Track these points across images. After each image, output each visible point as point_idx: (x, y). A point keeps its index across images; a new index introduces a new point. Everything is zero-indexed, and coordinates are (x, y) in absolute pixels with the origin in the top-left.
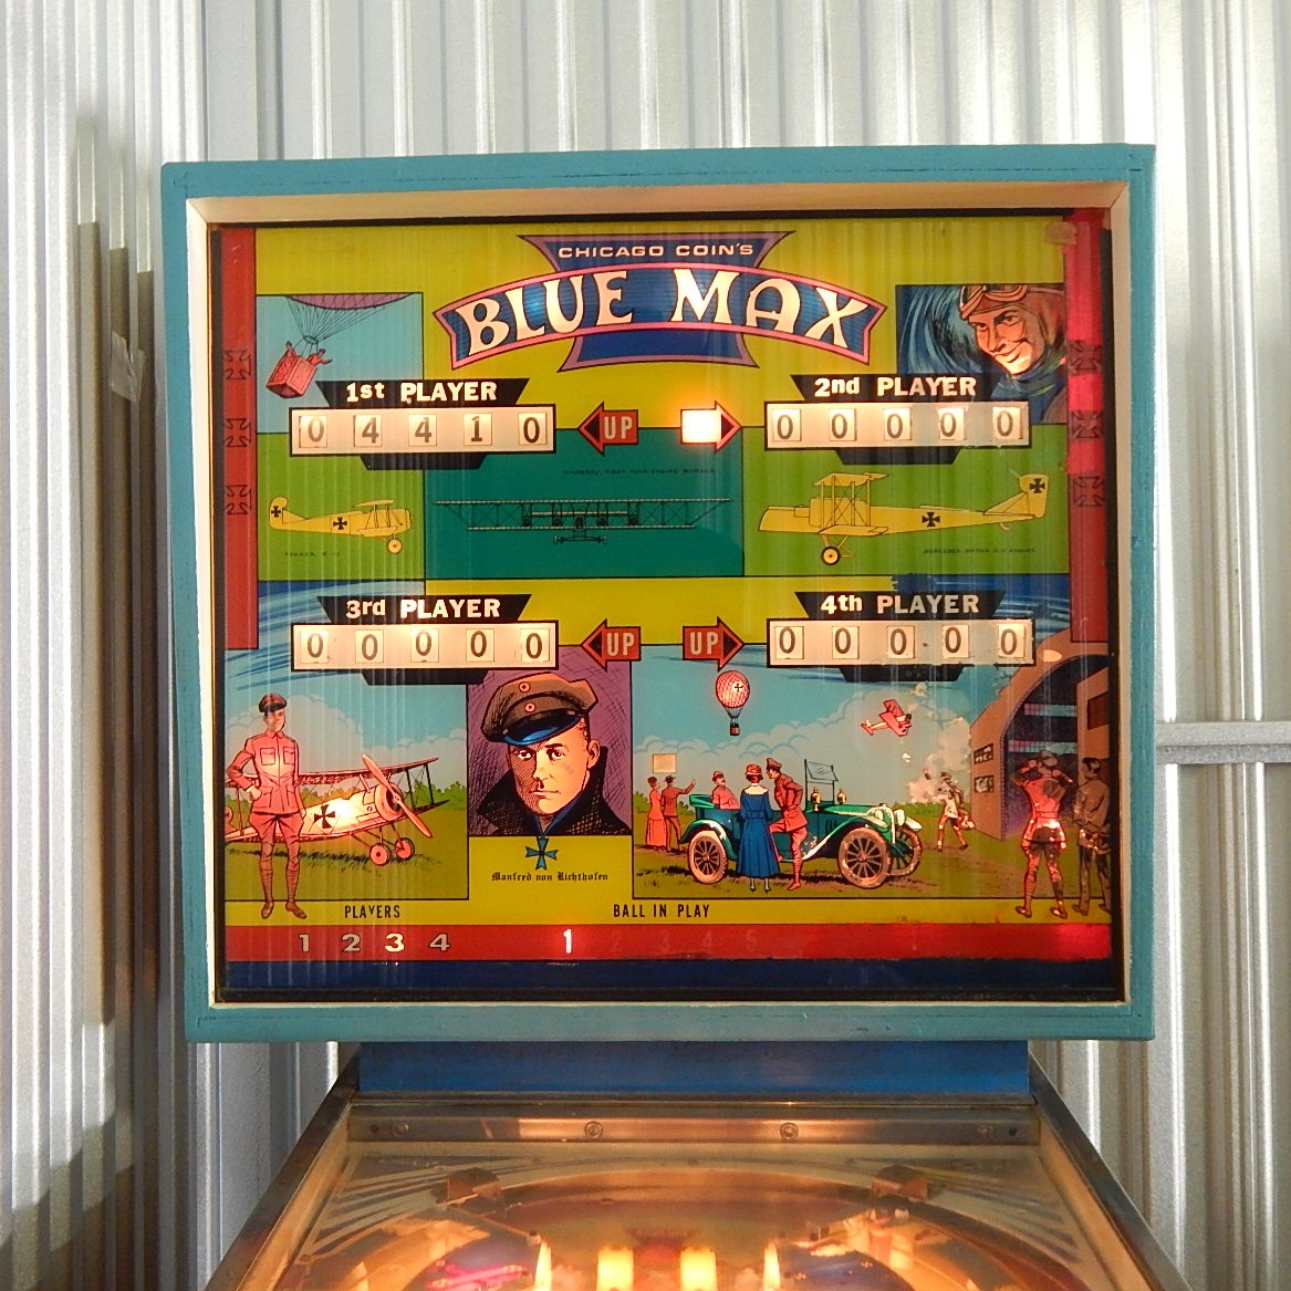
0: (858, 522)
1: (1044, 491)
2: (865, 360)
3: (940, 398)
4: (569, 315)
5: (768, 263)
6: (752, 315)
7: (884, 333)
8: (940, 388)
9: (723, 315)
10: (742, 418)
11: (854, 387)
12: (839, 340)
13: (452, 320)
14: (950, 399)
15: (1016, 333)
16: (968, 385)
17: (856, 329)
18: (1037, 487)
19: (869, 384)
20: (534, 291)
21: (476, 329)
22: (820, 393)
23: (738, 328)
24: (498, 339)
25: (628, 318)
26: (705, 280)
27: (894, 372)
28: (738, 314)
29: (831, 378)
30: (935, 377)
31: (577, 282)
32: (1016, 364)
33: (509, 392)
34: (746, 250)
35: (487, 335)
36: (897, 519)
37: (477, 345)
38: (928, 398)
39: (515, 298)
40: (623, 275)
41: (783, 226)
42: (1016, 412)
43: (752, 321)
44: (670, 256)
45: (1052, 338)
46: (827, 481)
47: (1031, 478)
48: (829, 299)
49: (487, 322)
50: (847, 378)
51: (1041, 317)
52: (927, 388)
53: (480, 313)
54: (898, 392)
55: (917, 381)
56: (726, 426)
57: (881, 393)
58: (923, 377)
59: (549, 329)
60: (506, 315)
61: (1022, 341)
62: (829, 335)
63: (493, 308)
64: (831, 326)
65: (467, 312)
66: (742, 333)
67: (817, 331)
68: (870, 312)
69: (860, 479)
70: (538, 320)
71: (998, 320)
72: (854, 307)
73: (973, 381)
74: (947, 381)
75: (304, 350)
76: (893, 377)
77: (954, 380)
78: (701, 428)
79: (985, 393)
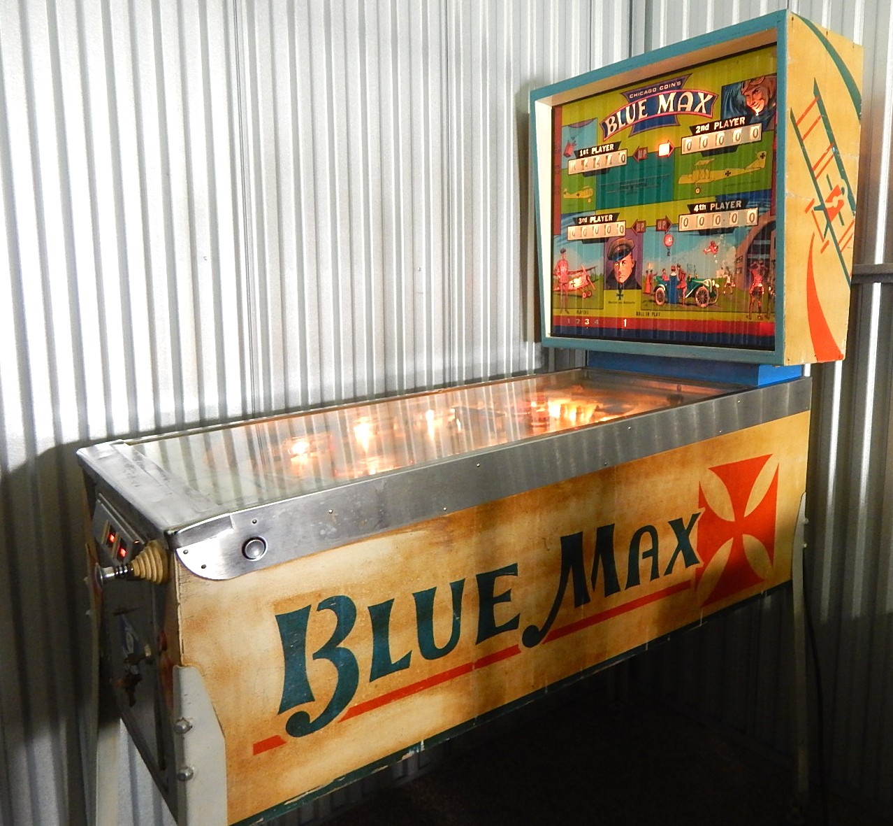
0: (706, 177)
1: (765, 158)
2: (711, 116)
3: (734, 127)
4: (631, 118)
5: (684, 87)
6: (680, 106)
7: (717, 106)
8: (733, 123)
9: (671, 109)
10: (674, 146)
11: (707, 128)
12: (704, 111)
13: (604, 125)
14: (737, 127)
15: (759, 96)
16: (743, 120)
17: (709, 105)
18: (762, 156)
19: (712, 125)
20: (623, 112)
21: (609, 127)
22: (698, 132)
23: (675, 113)
24: (615, 129)
25: (646, 115)
26: (667, 97)
27: (719, 119)
28: (675, 108)
29: (701, 125)
30: (732, 119)
31: (634, 106)
32: (757, 111)
33: (616, 147)
34: (679, 83)
35: (612, 128)
36: (719, 175)
37: (609, 133)
38: (730, 128)
39: (619, 114)
40: (645, 100)
41: (690, 71)
42: (758, 127)
43: (679, 109)
44: (658, 91)
45: (771, 96)
46: (698, 164)
47: (760, 153)
48: (701, 95)
49: (612, 124)
50: (705, 125)
51: (769, 89)
52: (729, 123)
53: (610, 123)
54: (721, 127)
55: (727, 122)
56: (671, 148)
57: (715, 128)
58: (728, 120)
59: (627, 124)
60: (616, 121)
61: (760, 99)
62: (701, 110)
63: (613, 118)
64: (702, 106)
65: (607, 122)
66: (676, 114)
67: (697, 109)
68: (712, 100)
69: (707, 162)
70: (624, 121)
71: (754, 93)
72: (709, 97)
73: (744, 118)
74: (736, 120)
75: (571, 142)
76: (719, 121)
77: (738, 119)
78: (664, 150)
79: (747, 123)
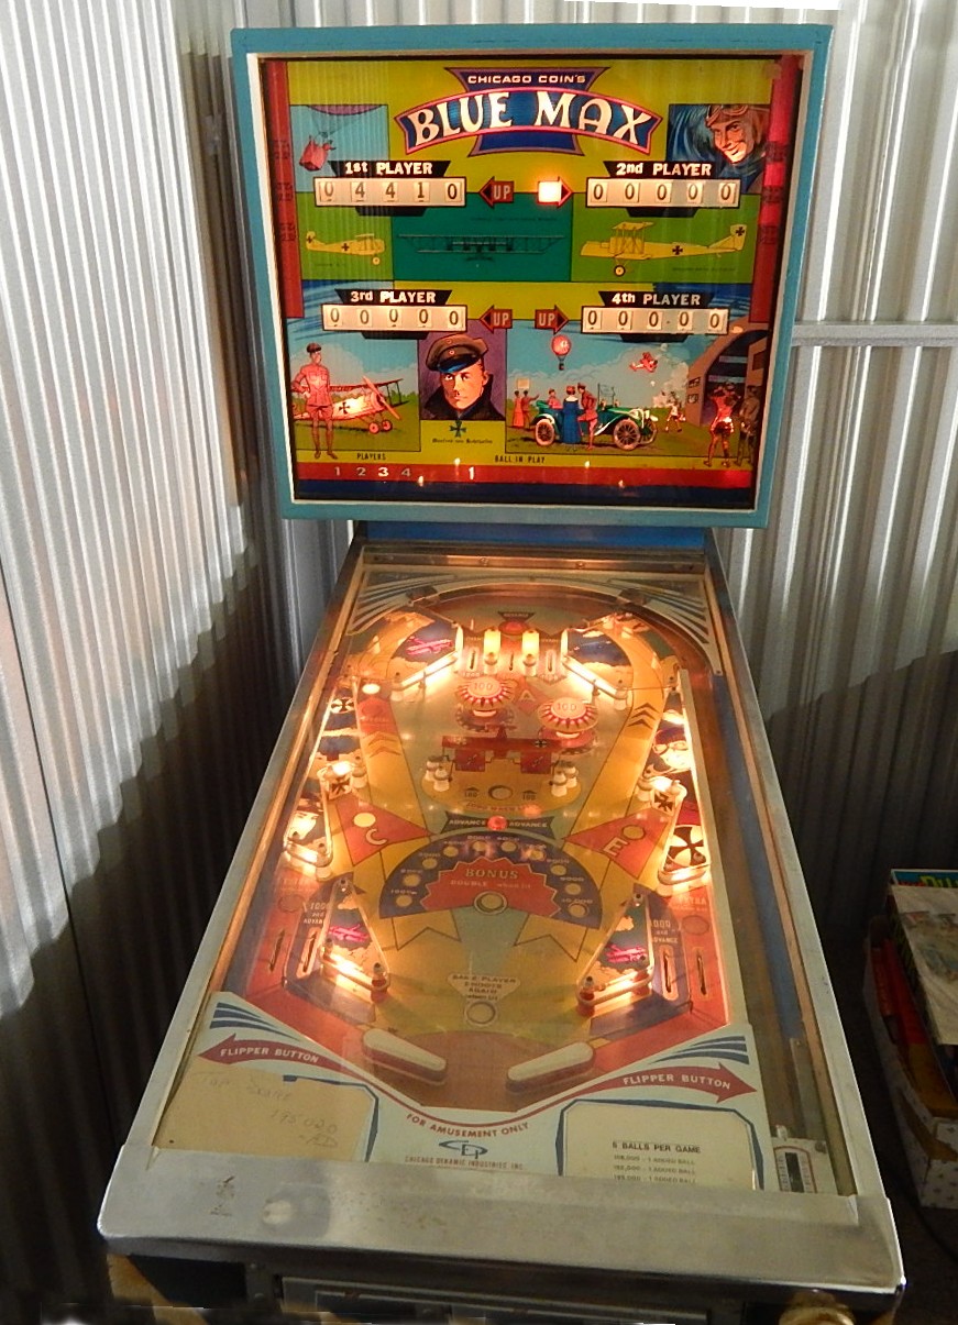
0: (636, 251)
1: (744, 235)
2: (647, 151)
3: (689, 177)
4: (474, 121)
5: (594, 88)
6: (583, 121)
7: (659, 137)
8: (690, 171)
9: (565, 122)
10: (573, 188)
11: (639, 169)
12: (633, 139)
13: (405, 122)
14: (696, 178)
15: (739, 136)
16: (706, 168)
17: (643, 131)
18: (740, 232)
19: (648, 167)
20: (453, 105)
21: (419, 128)
22: (619, 173)
23: (573, 130)
24: (432, 135)
25: (509, 123)
26: (555, 99)
27: (664, 159)
28: (574, 122)
29: (627, 163)
30: (687, 163)
31: (479, 99)
32: (735, 157)
33: (439, 169)
34: (581, 79)
35: (426, 133)
36: (662, 250)
37: (420, 140)
38: (682, 177)
39: (442, 108)
40: (507, 95)
41: (604, 63)
42: (734, 185)
43: (582, 126)
44: (535, 82)
45: (759, 141)
46: (620, 226)
47: (737, 227)
48: (629, 112)
49: (426, 125)
50: (636, 163)
51: (754, 127)
52: (682, 170)
53: (422, 119)
54: (665, 173)
55: (677, 166)
56: (564, 192)
57: (655, 173)
58: (681, 163)
59: (463, 130)
60: (437, 120)
61: (740, 141)
62: (627, 136)
63: (429, 115)
64: (628, 131)
65: (414, 118)
66: (576, 134)
67: (620, 133)
68: (653, 120)
69: (639, 226)
70: (456, 123)
71: (728, 128)
72: (644, 118)
73: (709, 166)
74: (694, 166)
75: (320, 141)
76: (663, 163)
77: (698, 165)
78: (549, 192)
